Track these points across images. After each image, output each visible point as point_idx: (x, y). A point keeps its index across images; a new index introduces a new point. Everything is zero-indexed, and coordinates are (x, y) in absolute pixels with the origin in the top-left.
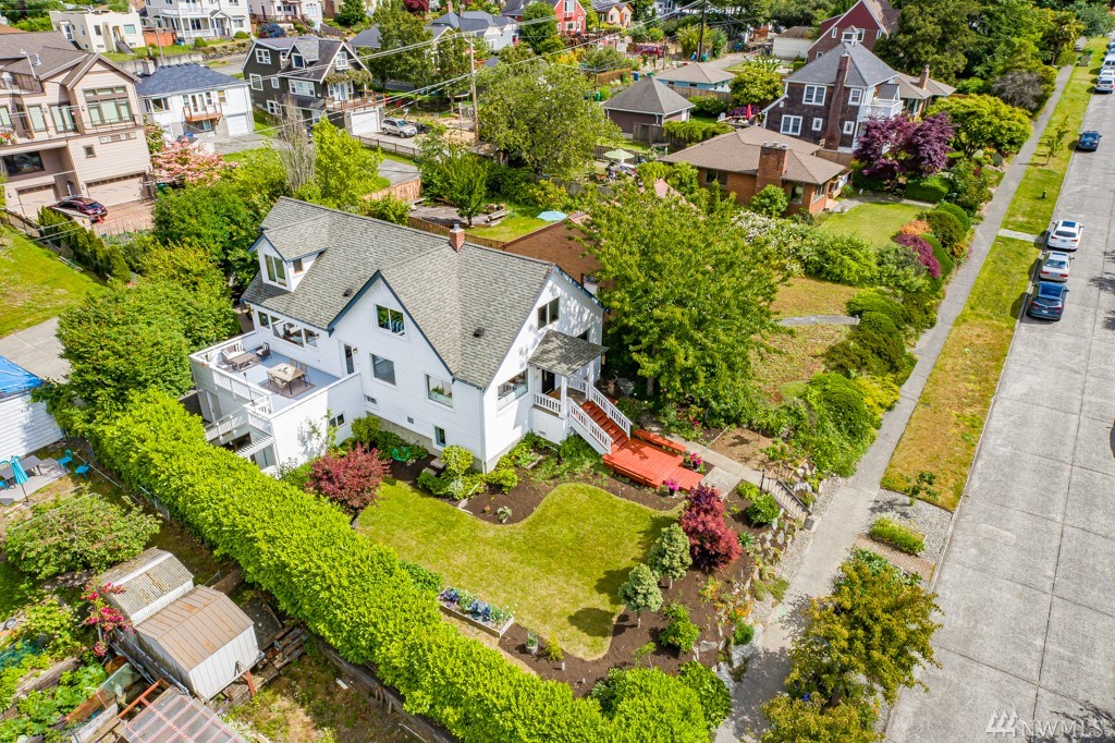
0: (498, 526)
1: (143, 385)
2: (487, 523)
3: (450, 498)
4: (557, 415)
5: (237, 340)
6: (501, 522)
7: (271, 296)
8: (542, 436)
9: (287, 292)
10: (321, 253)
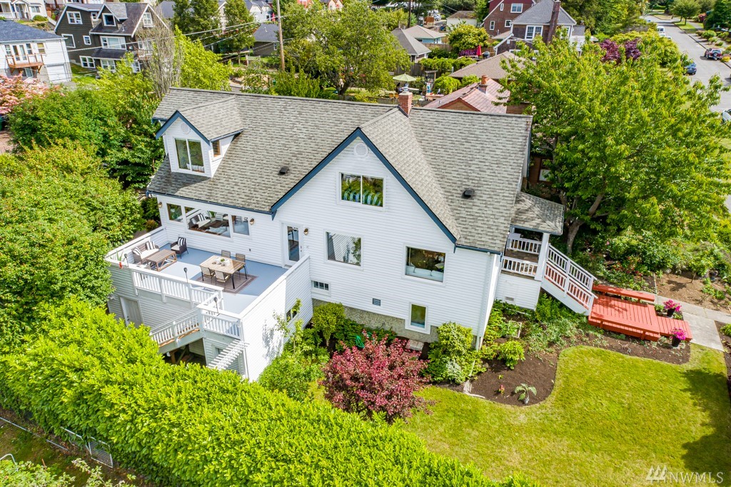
0: (523, 408)
1: (57, 296)
2: (509, 407)
3: (452, 382)
4: (533, 278)
5: (146, 238)
6: (523, 402)
7: (185, 185)
8: (510, 302)
9: (205, 179)
10: (237, 136)
